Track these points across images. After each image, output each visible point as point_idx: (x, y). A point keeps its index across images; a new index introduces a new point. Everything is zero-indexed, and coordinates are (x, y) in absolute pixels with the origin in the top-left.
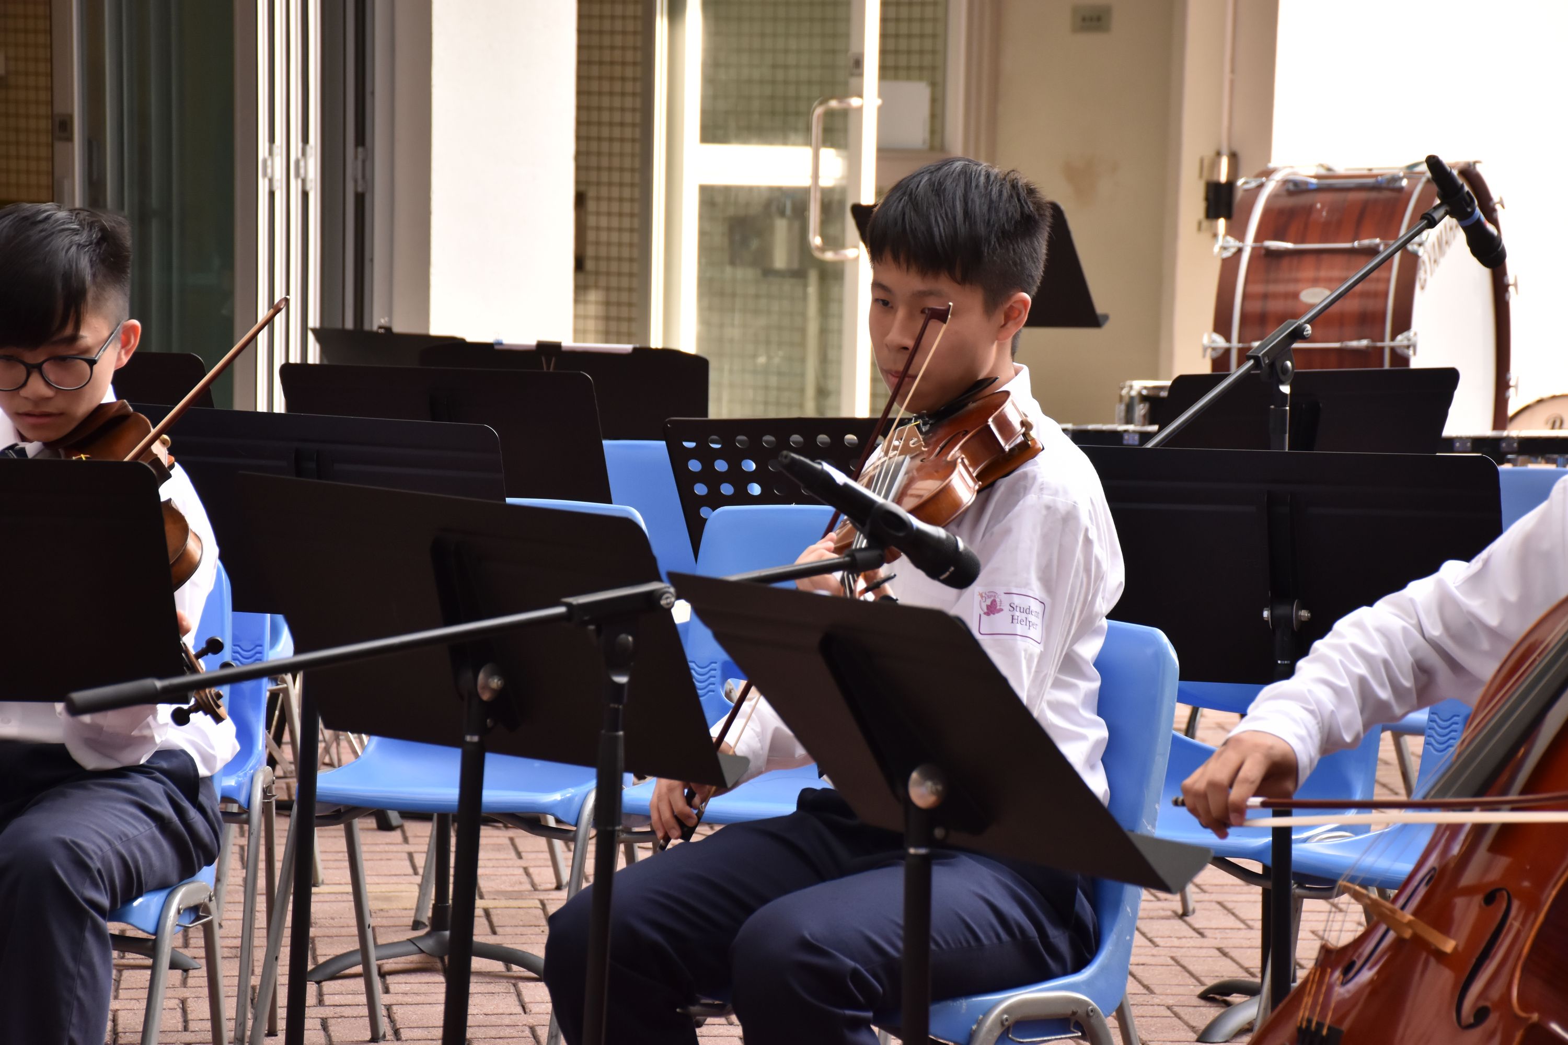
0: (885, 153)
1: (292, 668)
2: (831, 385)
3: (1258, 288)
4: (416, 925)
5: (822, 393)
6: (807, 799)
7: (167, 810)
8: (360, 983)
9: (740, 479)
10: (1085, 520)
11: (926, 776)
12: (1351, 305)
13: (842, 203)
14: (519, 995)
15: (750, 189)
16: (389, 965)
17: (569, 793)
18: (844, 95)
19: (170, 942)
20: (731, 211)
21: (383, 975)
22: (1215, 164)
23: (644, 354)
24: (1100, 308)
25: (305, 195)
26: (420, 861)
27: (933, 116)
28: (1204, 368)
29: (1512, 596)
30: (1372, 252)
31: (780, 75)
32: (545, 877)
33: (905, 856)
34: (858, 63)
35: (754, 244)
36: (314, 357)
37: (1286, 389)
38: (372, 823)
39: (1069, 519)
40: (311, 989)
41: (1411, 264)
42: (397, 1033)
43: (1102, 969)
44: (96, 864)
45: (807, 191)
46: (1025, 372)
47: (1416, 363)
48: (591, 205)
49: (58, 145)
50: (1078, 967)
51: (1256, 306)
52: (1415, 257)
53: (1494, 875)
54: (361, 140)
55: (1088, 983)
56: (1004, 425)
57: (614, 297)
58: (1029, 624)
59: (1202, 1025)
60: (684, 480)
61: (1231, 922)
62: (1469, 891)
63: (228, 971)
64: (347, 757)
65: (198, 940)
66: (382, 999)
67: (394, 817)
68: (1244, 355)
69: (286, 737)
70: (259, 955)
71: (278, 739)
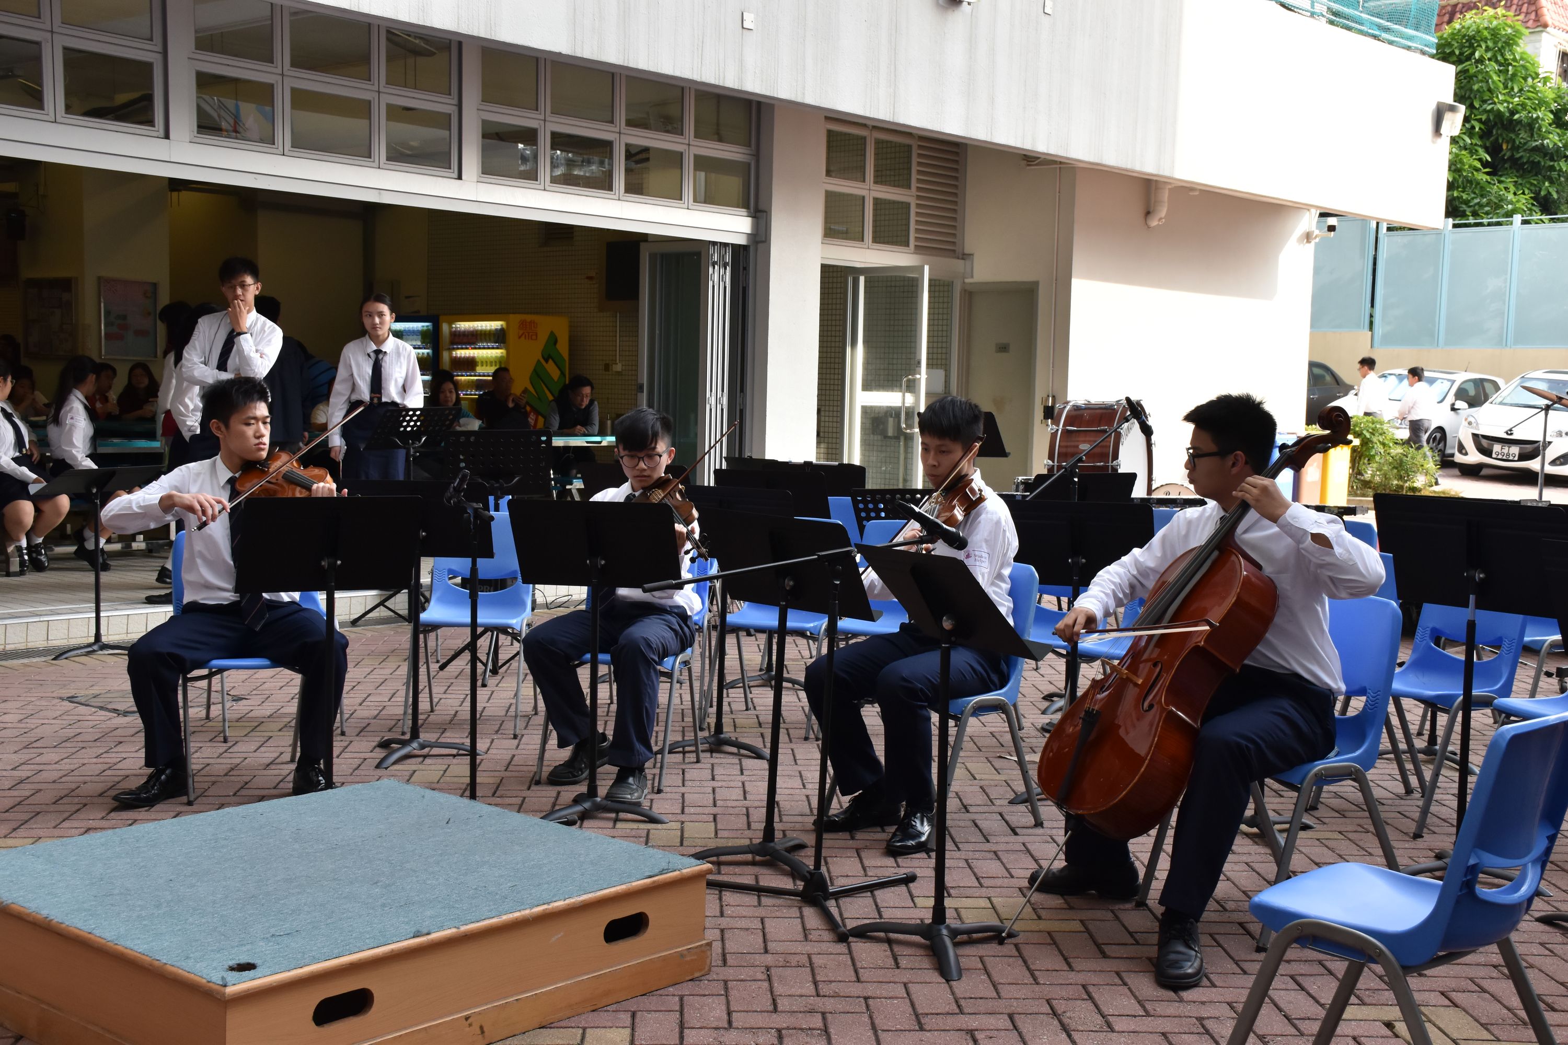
0: (928, 394)
1: (717, 577)
2: (908, 478)
3: (1063, 444)
4: (761, 670)
5: (905, 480)
6: (903, 626)
7: (678, 628)
8: (742, 690)
9: (878, 511)
10: (1003, 523)
11: (948, 619)
12: (1098, 450)
13: (913, 413)
14: (798, 696)
15: (880, 407)
16: (752, 684)
17: (816, 623)
18: (914, 374)
19: (676, 674)
20: (873, 415)
21: (749, 687)
22: (1047, 400)
23: (842, 465)
24: (1007, 451)
25: (722, 410)
26: (762, 647)
27: (946, 382)
28: (1045, 472)
29: (1159, 555)
30: (1105, 431)
31: (891, 367)
32: (806, 653)
33: (941, 647)
34: (919, 363)
35: (881, 427)
36: (724, 467)
37: (1076, 480)
38: (745, 633)
39: (998, 523)
40: (725, 691)
41: (1118, 436)
42: (755, 708)
43: (1010, 689)
44: (654, 646)
45: (900, 408)
46: (978, 471)
47: (1120, 471)
48: (823, 413)
49: (639, 394)
50: (1001, 688)
51: (1064, 450)
52: (1120, 433)
53: (1154, 655)
54: (742, 390)
55: (1004, 693)
56: (972, 491)
57: (830, 446)
58: (982, 562)
59: (1043, 708)
60: (857, 511)
61: (1054, 672)
62: (1146, 661)
63: (696, 685)
64: (736, 610)
65: (686, 673)
66: (750, 696)
67: (752, 631)
68: (1060, 468)
69: (715, 602)
70: (707, 679)
71: (711, 603)
